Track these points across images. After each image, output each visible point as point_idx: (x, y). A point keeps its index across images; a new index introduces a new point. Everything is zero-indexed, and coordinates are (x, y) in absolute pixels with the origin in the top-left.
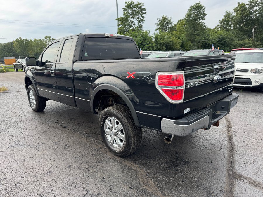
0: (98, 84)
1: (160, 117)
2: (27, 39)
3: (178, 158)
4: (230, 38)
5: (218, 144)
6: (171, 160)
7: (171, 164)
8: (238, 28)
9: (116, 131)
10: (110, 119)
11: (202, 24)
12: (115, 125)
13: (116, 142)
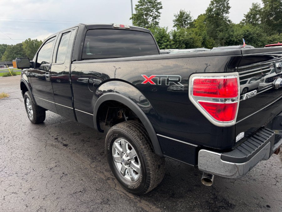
0: (105, 92)
1: (197, 146)
2: (37, 40)
3: (216, 198)
4: (257, 34)
5: (270, 174)
6: (207, 202)
7: (208, 209)
8: (266, 22)
9: (129, 158)
10: (119, 141)
11: (225, 19)
12: (126, 151)
13: (128, 173)
